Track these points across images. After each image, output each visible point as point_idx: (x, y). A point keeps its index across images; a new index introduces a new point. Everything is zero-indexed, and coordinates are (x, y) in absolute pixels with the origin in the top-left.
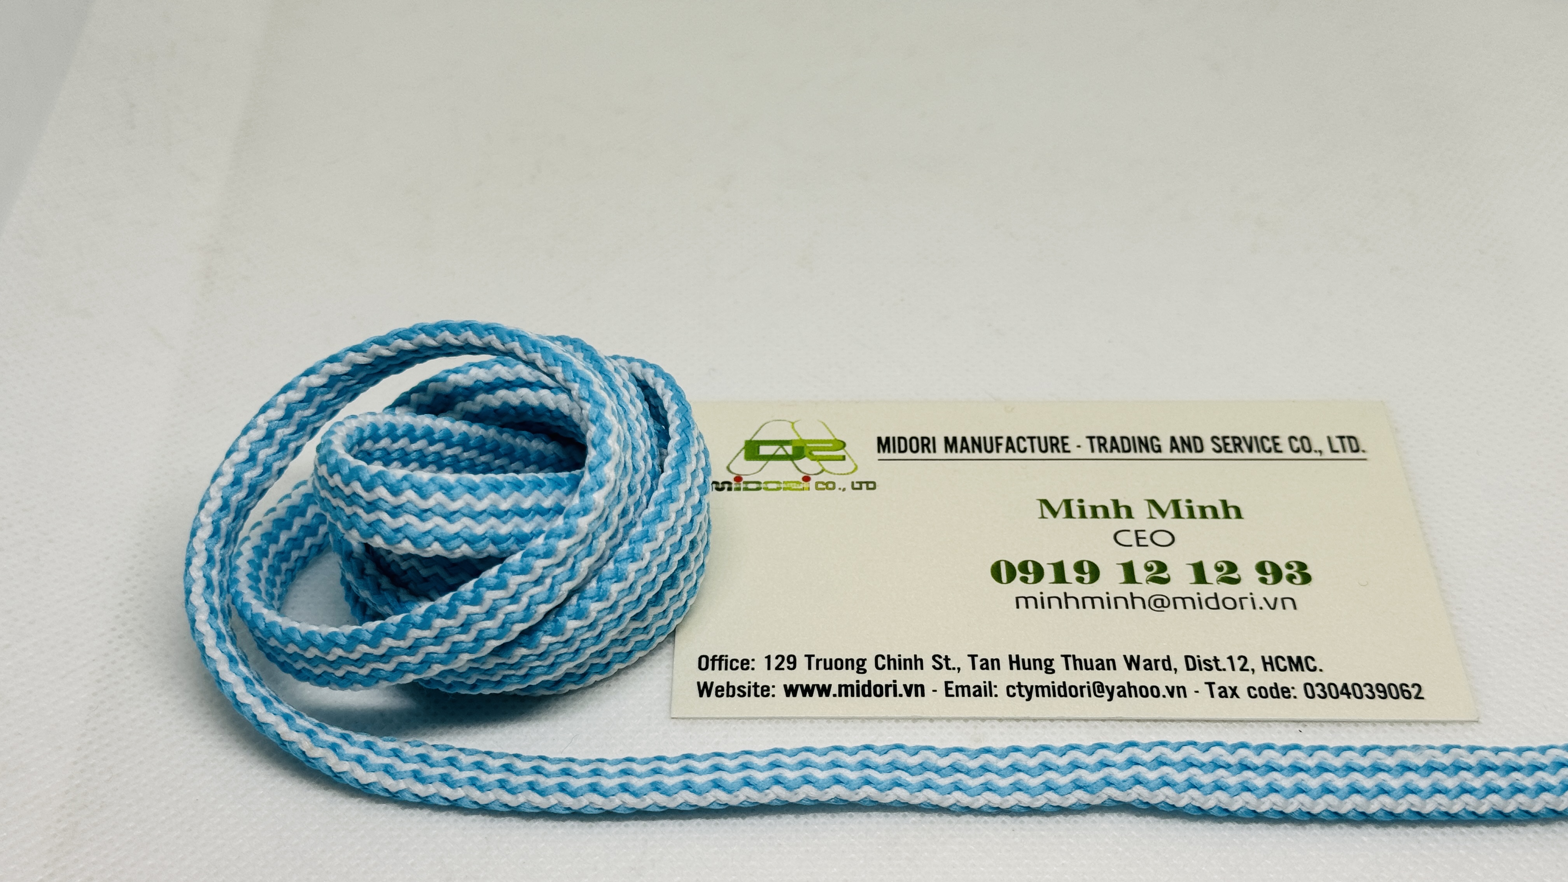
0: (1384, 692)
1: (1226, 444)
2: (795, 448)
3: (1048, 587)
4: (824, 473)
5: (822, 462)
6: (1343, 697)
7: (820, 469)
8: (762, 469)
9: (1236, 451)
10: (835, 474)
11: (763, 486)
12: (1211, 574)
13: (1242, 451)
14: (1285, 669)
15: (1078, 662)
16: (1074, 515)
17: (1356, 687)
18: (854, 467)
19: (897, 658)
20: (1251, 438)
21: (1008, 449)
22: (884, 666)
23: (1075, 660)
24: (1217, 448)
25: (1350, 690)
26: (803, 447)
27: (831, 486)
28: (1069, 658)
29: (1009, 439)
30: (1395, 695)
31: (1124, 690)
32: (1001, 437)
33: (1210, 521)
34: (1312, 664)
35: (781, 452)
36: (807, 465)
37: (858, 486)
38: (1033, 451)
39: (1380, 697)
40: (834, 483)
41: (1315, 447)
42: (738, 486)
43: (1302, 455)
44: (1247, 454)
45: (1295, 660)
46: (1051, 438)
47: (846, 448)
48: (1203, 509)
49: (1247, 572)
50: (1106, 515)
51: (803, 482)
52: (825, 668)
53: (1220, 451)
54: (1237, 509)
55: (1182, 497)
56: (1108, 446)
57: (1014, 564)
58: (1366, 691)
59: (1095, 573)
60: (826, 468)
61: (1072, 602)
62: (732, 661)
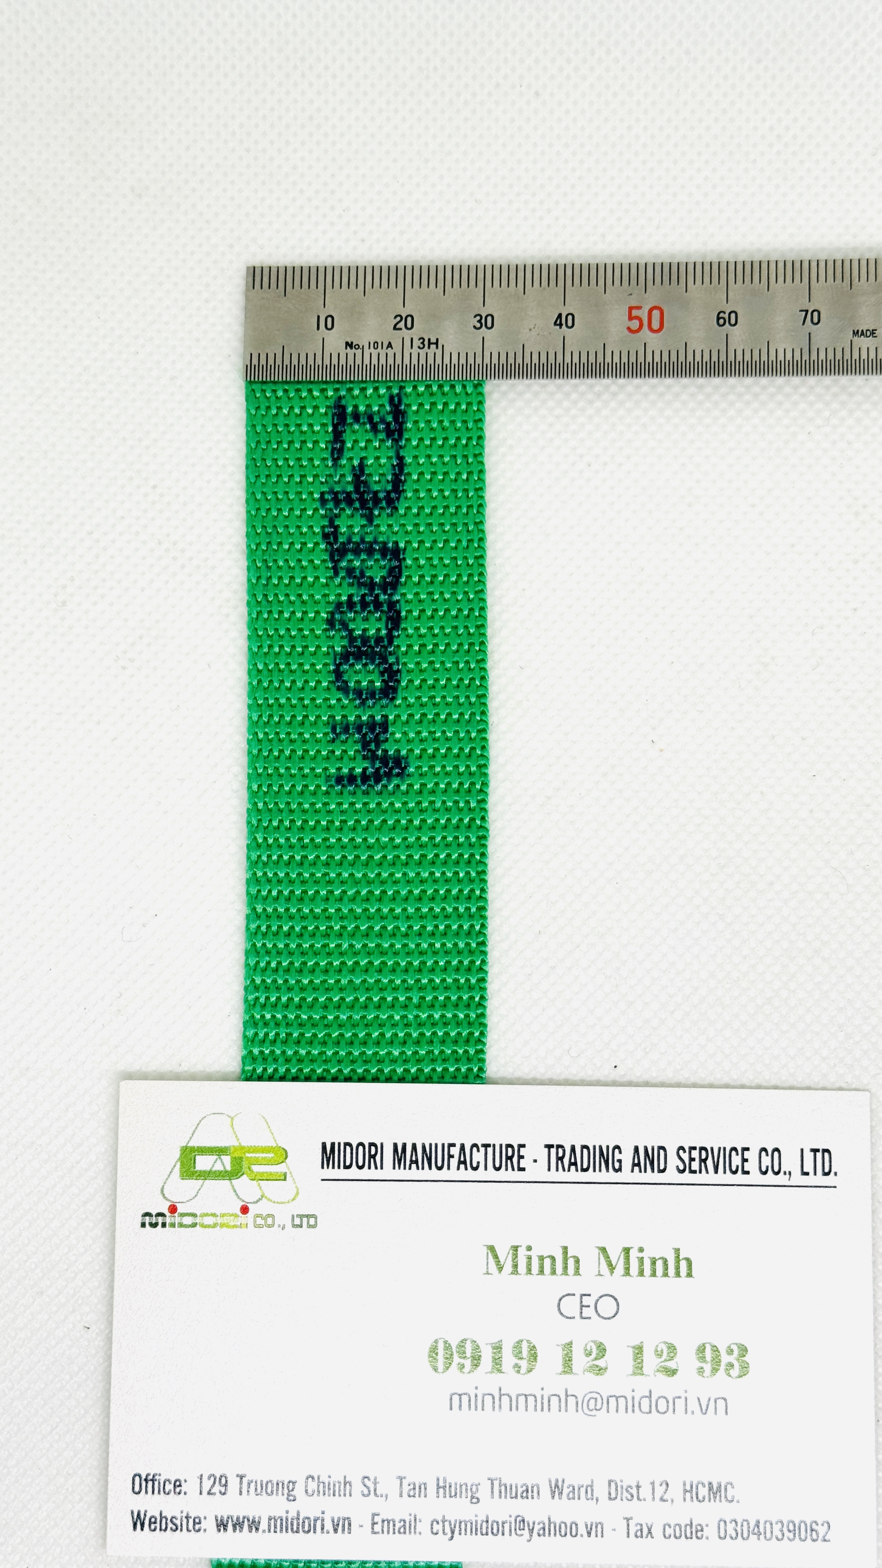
11: (198, 1220)
12: (650, 1362)
40: (273, 1216)
61: (505, 1399)
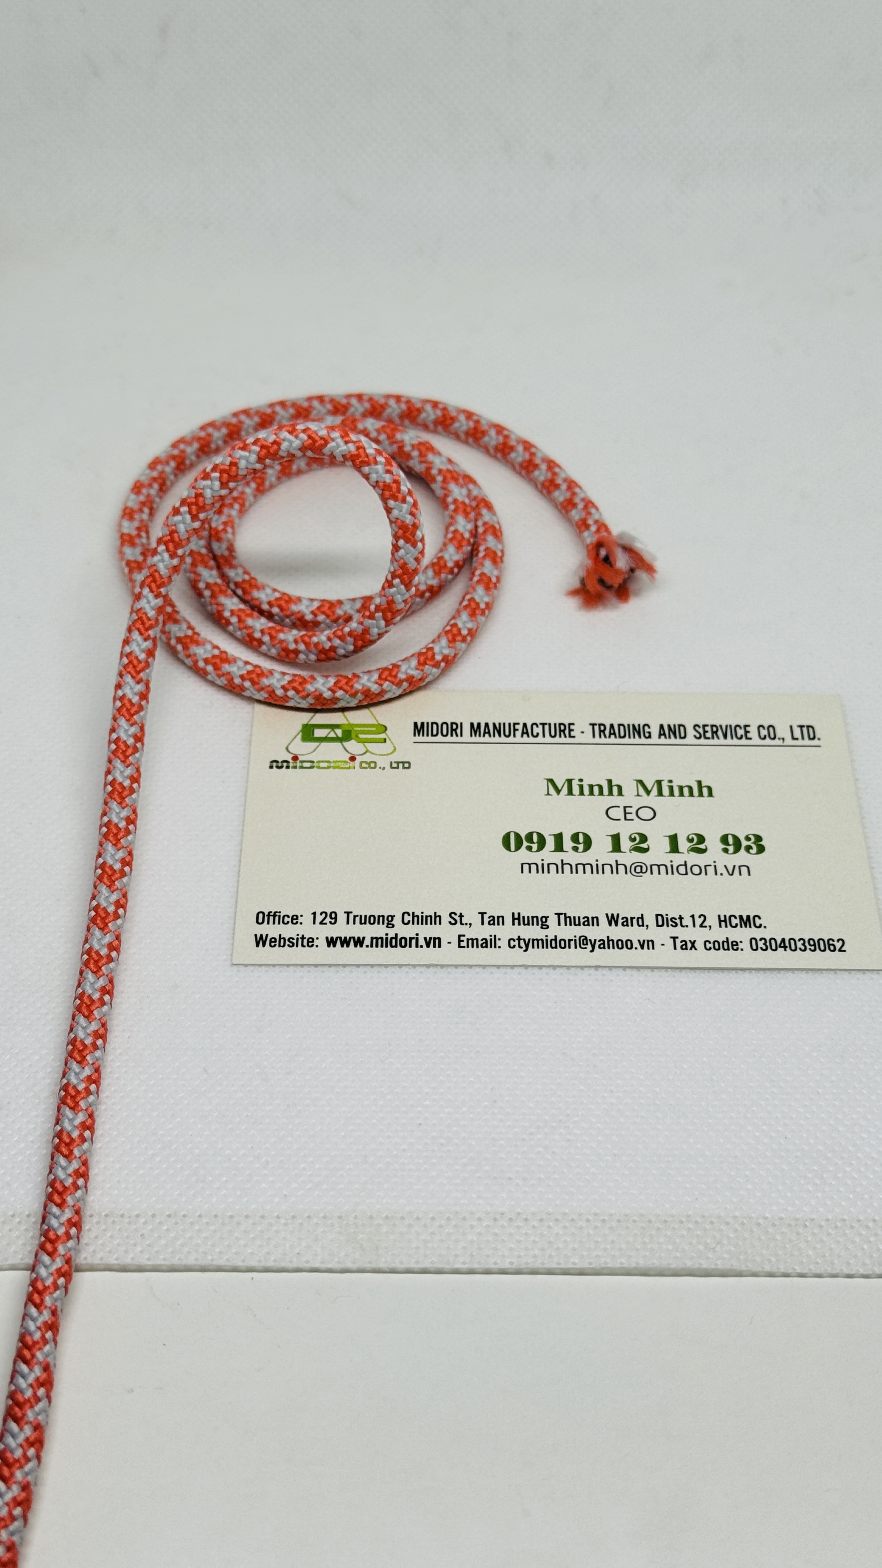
0: (814, 945)
1: (705, 732)
2: (344, 732)
3: (548, 855)
4: (368, 754)
5: (366, 744)
6: (781, 950)
7: (365, 750)
8: (315, 749)
9: (713, 738)
10: (376, 755)
13: (718, 738)
14: (736, 926)
15: (568, 920)
16: (574, 792)
17: (792, 942)
18: (393, 748)
19: (420, 915)
20: (727, 726)
21: (523, 733)
22: (409, 922)
23: (566, 918)
24: (698, 736)
25: (787, 944)
26: (351, 731)
27: (373, 765)
28: (561, 916)
29: (525, 725)
30: (822, 948)
31: (604, 944)
32: (518, 724)
33: (687, 799)
34: (758, 922)
35: (332, 735)
36: (353, 746)
37: (396, 765)
38: (544, 736)
39: (810, 949)
41: (778, 735)
42: (295, 765)
43: (768, 741)
44: (722, 741)
45: (745, 918)
46: (560, 724)
47: (387, 732)
48: (681, 788)
49: (713, 844)
50: (601, 793)
51: (349, 761)
52: (361, 923)
53: (700, 738)
54: (710, 789)
55: (665, 777)
56: (607, 732)
57: (521, 835)
58: (799, 944)
59: (588, 843)
60: (369, 749)
62: (284, 917)
